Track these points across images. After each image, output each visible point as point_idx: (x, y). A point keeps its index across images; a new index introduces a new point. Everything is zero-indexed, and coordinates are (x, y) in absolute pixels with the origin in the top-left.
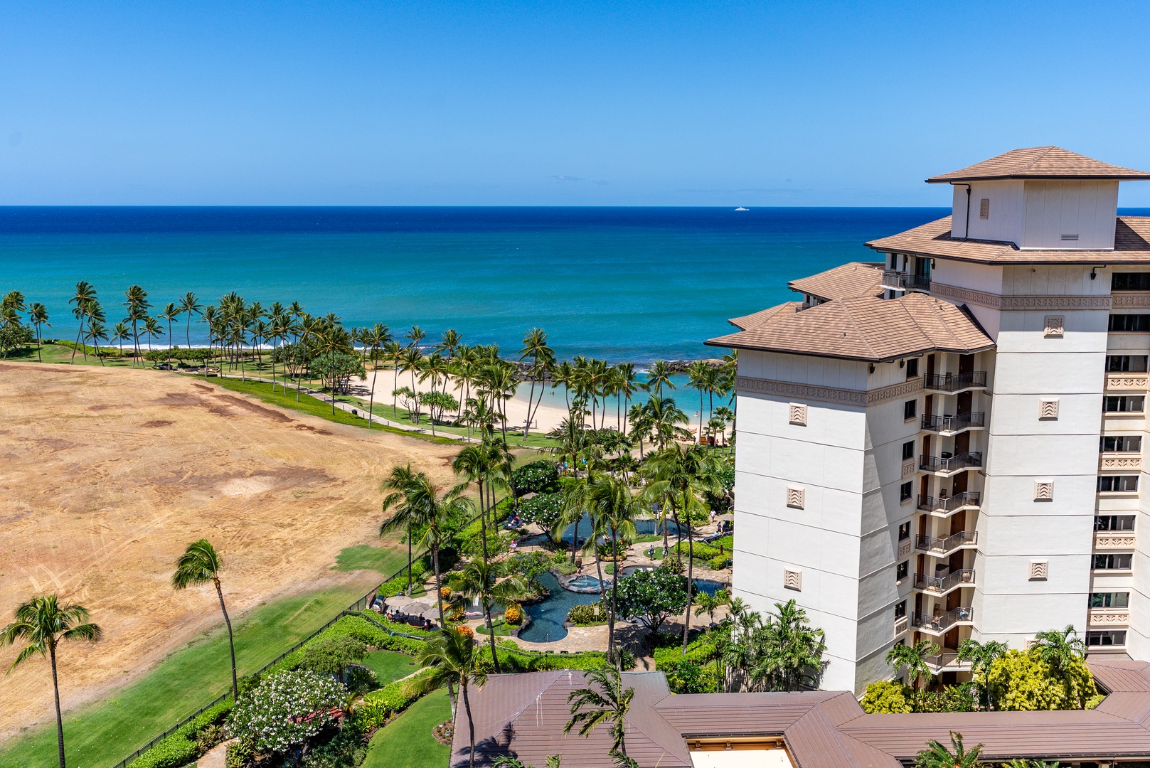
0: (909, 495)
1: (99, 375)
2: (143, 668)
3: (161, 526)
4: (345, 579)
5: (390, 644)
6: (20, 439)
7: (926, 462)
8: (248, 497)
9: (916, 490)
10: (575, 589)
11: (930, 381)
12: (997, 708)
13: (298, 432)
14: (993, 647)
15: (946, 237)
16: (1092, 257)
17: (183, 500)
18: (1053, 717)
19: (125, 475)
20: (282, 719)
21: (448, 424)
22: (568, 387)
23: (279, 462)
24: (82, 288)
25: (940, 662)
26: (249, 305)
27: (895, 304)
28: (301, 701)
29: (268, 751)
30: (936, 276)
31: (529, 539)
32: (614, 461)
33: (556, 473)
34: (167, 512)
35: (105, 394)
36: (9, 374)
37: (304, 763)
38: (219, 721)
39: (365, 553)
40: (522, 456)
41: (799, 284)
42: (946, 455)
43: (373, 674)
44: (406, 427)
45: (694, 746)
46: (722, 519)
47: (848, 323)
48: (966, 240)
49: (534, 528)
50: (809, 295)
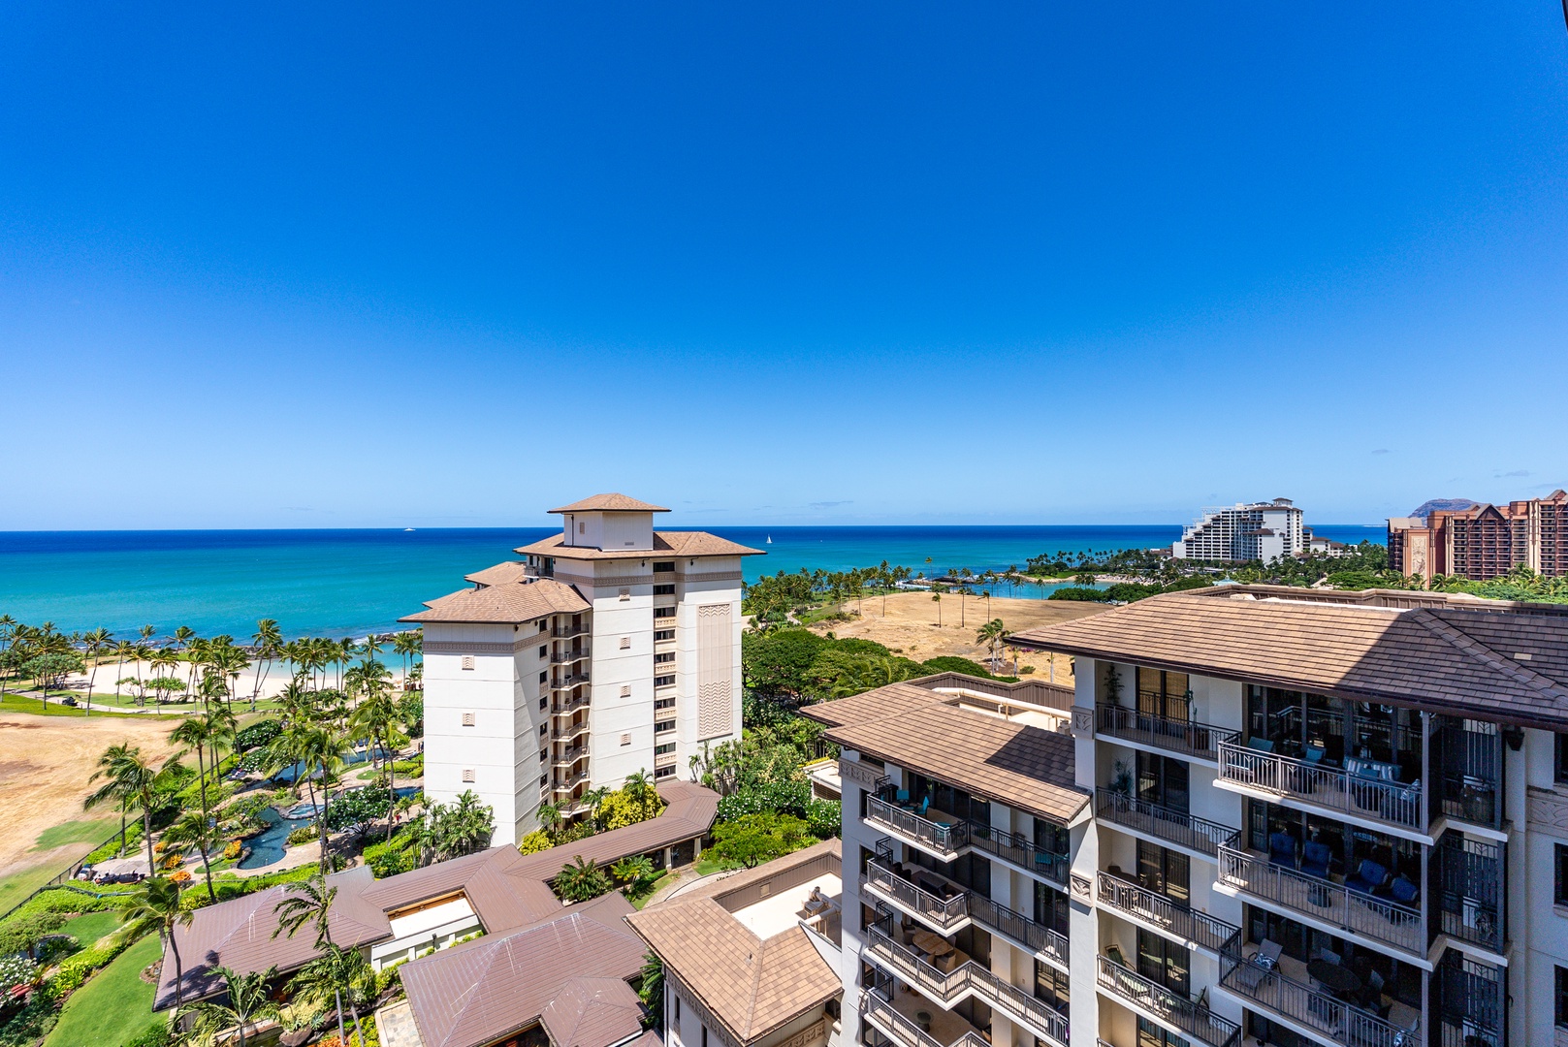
0: (546, 706)
4: (48, 856)
5: (96, 906)
7: (555, 683)
9: (550, 702)
10: (295, 817)
11: (555, 632)
12: (607, 829)
14: (602, 792)
15: (561, 545)
16: (642, 554)
18: (639, 826)
22: (293, 661)
25: (571, 809)
27: (530, 587)
30: (557, 568)
31: (251, 785)
32: (331, 712)
33: (280, 728)
39: (73, 829)
40: (245, 720)
41: (471, 577)
42: (567, 677)
43: (73, 939)
44: (130, 711)
45: (393, 916)
46: (419, 740)
47: (500, 601)
48: (573, 546)
50: (479, 584)
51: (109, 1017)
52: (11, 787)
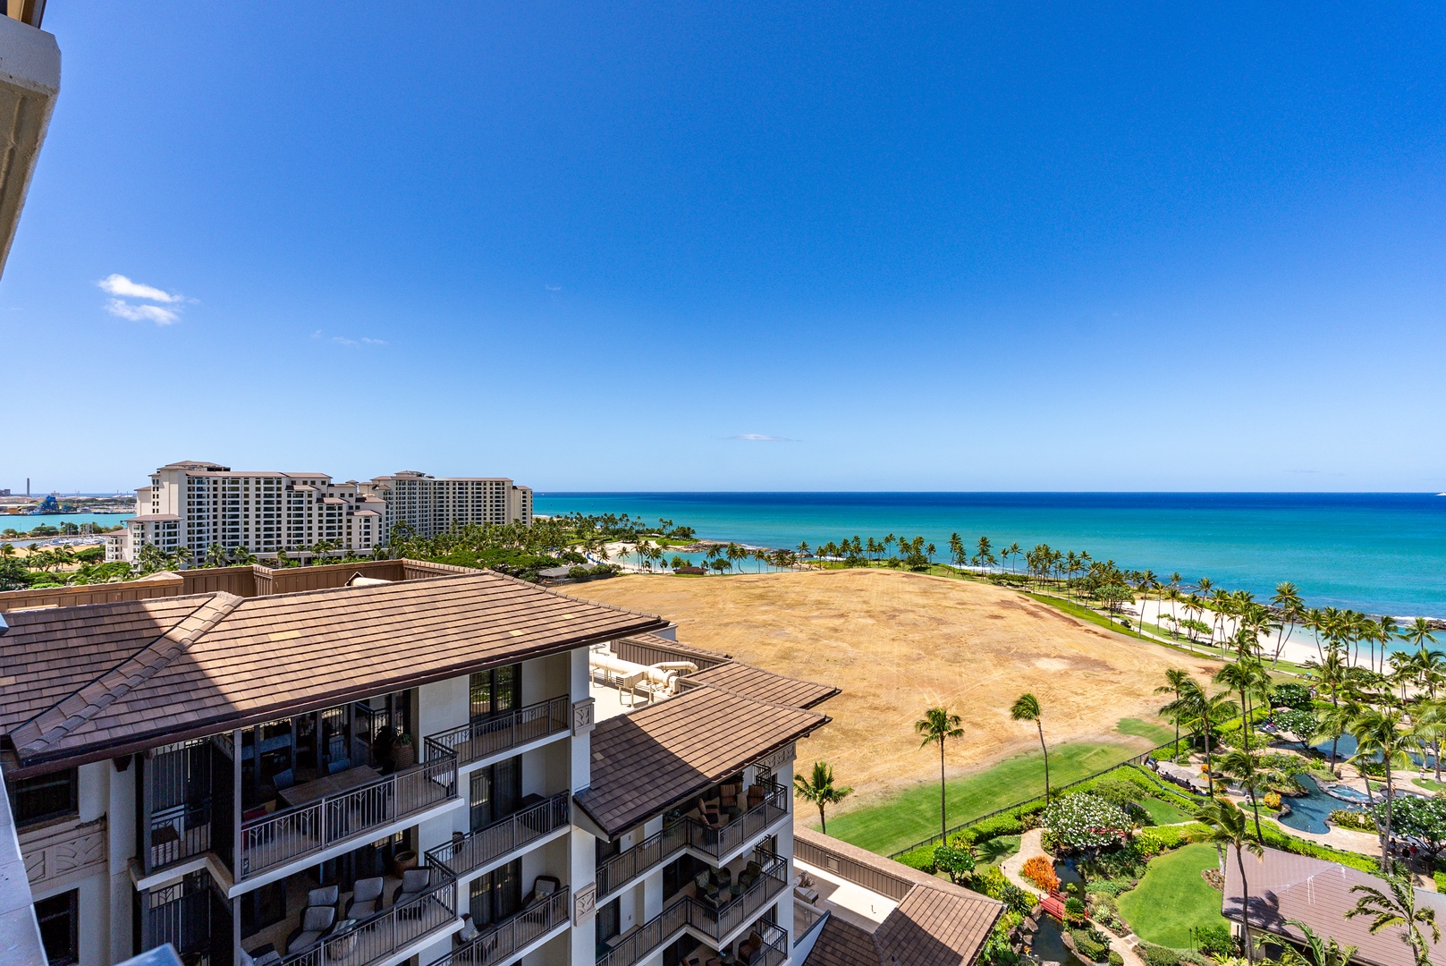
1: (962, 585)
2: (987, 765)
3: (997, 679)
4: (1124, 740)
5: (1162, 795)
6: (920, 616)
8: (1053, 671)
13: (1086, 634)
17: (1011, 665)
19: (976, 645)
20: (1082, 828)
21: (1203, 643)
22: (1318, 629)
23: (1073, 652)
24: (954, 536)
26: (1053, 552)
28: (1096, 818)
29: (1070, 844)
31: (1285, 743)
32: (1372, 695)
33: (1308, 695)
34: (1001, 671)
35: (965, 596)
36: (915, 580)
37: (1096, 862)
38: (1036, 812)
39: (1139, 725)
40: (1277, 677)
43: (1148, 813)
44: (1168, 642)
49: (1289, 736)
51: (1181, 894)
52: (1097, 678)
